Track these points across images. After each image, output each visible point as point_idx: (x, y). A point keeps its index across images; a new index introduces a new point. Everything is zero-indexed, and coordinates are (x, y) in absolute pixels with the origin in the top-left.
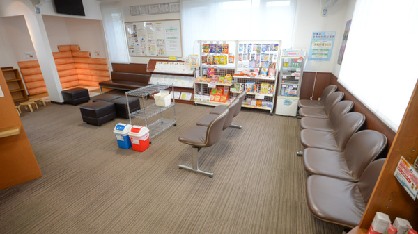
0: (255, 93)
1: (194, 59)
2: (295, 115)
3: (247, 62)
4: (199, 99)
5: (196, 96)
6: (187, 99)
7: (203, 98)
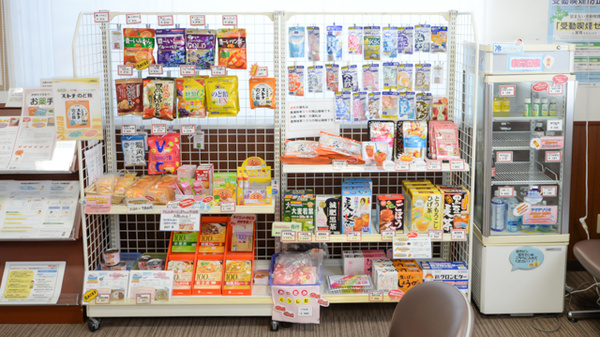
0: (388, 235)
1: (77, 101)
2: (559, 309)
3: (324, 99)
4: (112, 291)
5: (91, 277)
6: (41, 297)
7: (131, 285)
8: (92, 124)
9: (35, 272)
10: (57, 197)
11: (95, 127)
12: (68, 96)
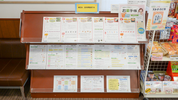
1: (159, 12)
4: (156, 89)
5: (147, 84)
6: (123, 89)
7: (164, 87)
8: (162, 22)
9: (119, 79)
10: (131, 52)
11: (163, 24)
12: (156, 9)
